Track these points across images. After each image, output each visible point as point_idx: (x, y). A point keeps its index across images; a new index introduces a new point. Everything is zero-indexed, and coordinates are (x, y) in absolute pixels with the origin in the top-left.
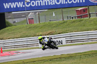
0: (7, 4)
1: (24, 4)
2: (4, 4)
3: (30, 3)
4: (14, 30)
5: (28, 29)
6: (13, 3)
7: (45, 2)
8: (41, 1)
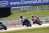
1: (20, 3)
3: (23, 2)
5: (25, 15)
6: (15, 2)
7: (31, 2)
8: (29, 1)
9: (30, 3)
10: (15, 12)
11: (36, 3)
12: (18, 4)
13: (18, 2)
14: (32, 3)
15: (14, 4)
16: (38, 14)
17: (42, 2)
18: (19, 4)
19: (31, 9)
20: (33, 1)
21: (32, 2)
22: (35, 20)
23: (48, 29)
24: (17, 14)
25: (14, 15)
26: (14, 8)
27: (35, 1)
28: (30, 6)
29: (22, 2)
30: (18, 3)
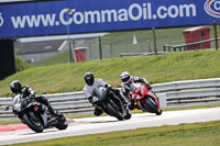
0: (19, 18)
1: (57, 19)
2: (13, 18)
3: (72, 16)
4: (43, 75)
6: (33, 17)
7: (106, 15)
8: (97, 12)
9: (104, 20)
10: (33, 58)
11: (126, 19)
12: (45, 24)
13: (48, 16)
14: (109, 20)
15: (31, 25)
16: (137, 69)
17: (155, 17)
18: (52, 24)
19: (106, 48)
20: (114, 11)
21: (112, 14)
22: (139, 93)
23: (180, 133)
24: (43, 69)
25: (30, 74)
26: (27, 43)
27: (125, 10)
28: (102, 34)
29: (65, 14)
30: (49, 20)
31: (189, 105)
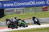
2: (4, 4)
6: (8, 4)
12: (11, 6)
14: (25, 5)
17: (35, 4)
20: (26, 3)
23: (41, 30)
31: (43, 23)
